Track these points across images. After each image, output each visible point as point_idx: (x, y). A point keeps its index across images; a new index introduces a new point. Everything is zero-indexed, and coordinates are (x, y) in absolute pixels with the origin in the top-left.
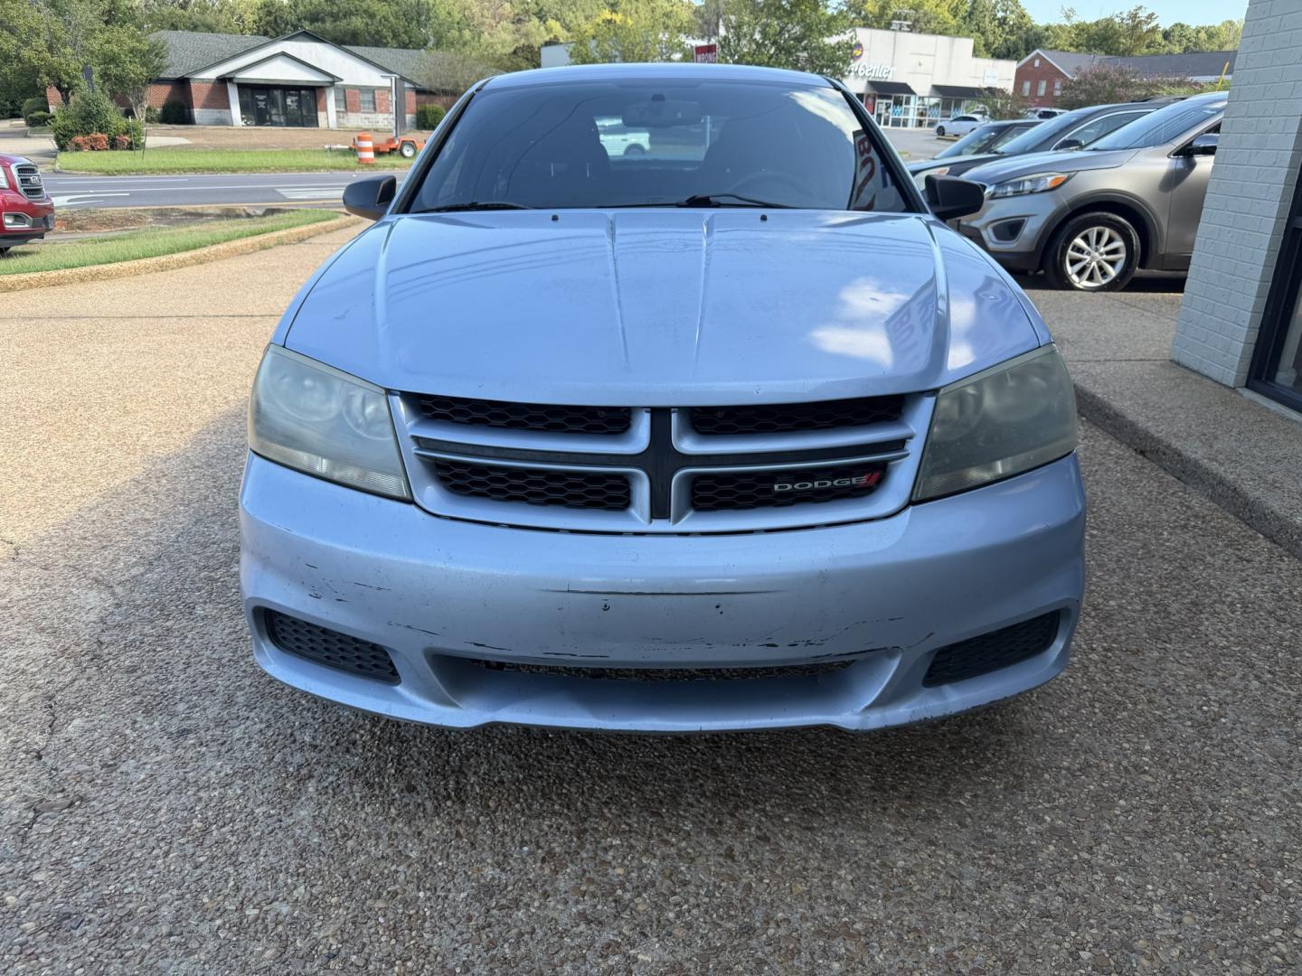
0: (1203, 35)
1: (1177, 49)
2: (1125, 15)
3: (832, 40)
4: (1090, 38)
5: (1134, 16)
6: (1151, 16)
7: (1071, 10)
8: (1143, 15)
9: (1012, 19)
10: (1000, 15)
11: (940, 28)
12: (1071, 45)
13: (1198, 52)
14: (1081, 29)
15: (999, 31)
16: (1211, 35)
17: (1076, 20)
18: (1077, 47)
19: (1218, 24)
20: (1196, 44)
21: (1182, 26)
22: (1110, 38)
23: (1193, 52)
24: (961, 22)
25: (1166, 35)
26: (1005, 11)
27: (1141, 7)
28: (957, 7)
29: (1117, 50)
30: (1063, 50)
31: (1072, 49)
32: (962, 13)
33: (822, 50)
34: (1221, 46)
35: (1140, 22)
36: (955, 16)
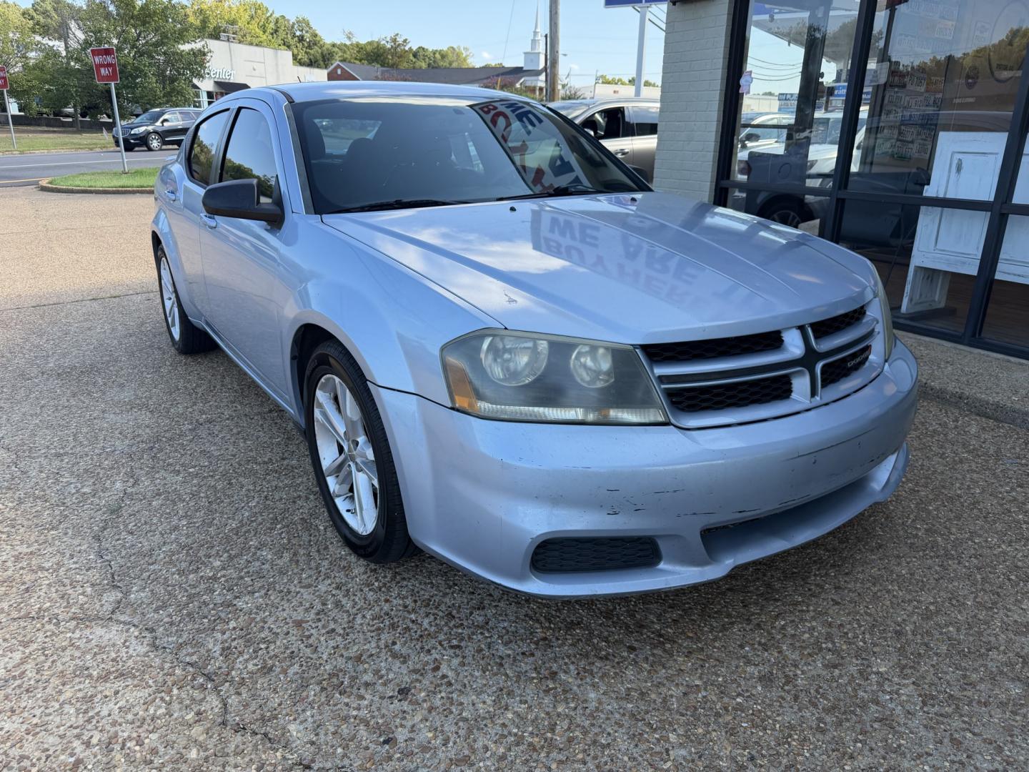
0: (438, 56)
1: (424, 65)
2: (388, 39)
3: (185, 47)
4: (368, 54)
5: (394, 40)
6: (405, 41)
7: (350, 33)
8: (400, 40)
9: (307, 37)
10: (298, 33)
11: (255, 41)
12: (356, 59)
13: (436, 68)
14: (360, 48)
15: (300, 45)
16: (443, 56)
17: (354, 40)
18: (360, 60)
19: (445, 49)
20: (434, 62)
21: (423, 49)
22: (382, 55)
23: (433, 68)
24: (270, 37)
25: (415, 55)
26: (302, 31)
27: (397, 35)
28: (264, 25)
29: (388, 64)
30: (350, 62)
31: (357, 62)
32: (269, 30)
33: (181, 54)
34: (450, 64)
35: (399, 45)
36: (264, 32)
